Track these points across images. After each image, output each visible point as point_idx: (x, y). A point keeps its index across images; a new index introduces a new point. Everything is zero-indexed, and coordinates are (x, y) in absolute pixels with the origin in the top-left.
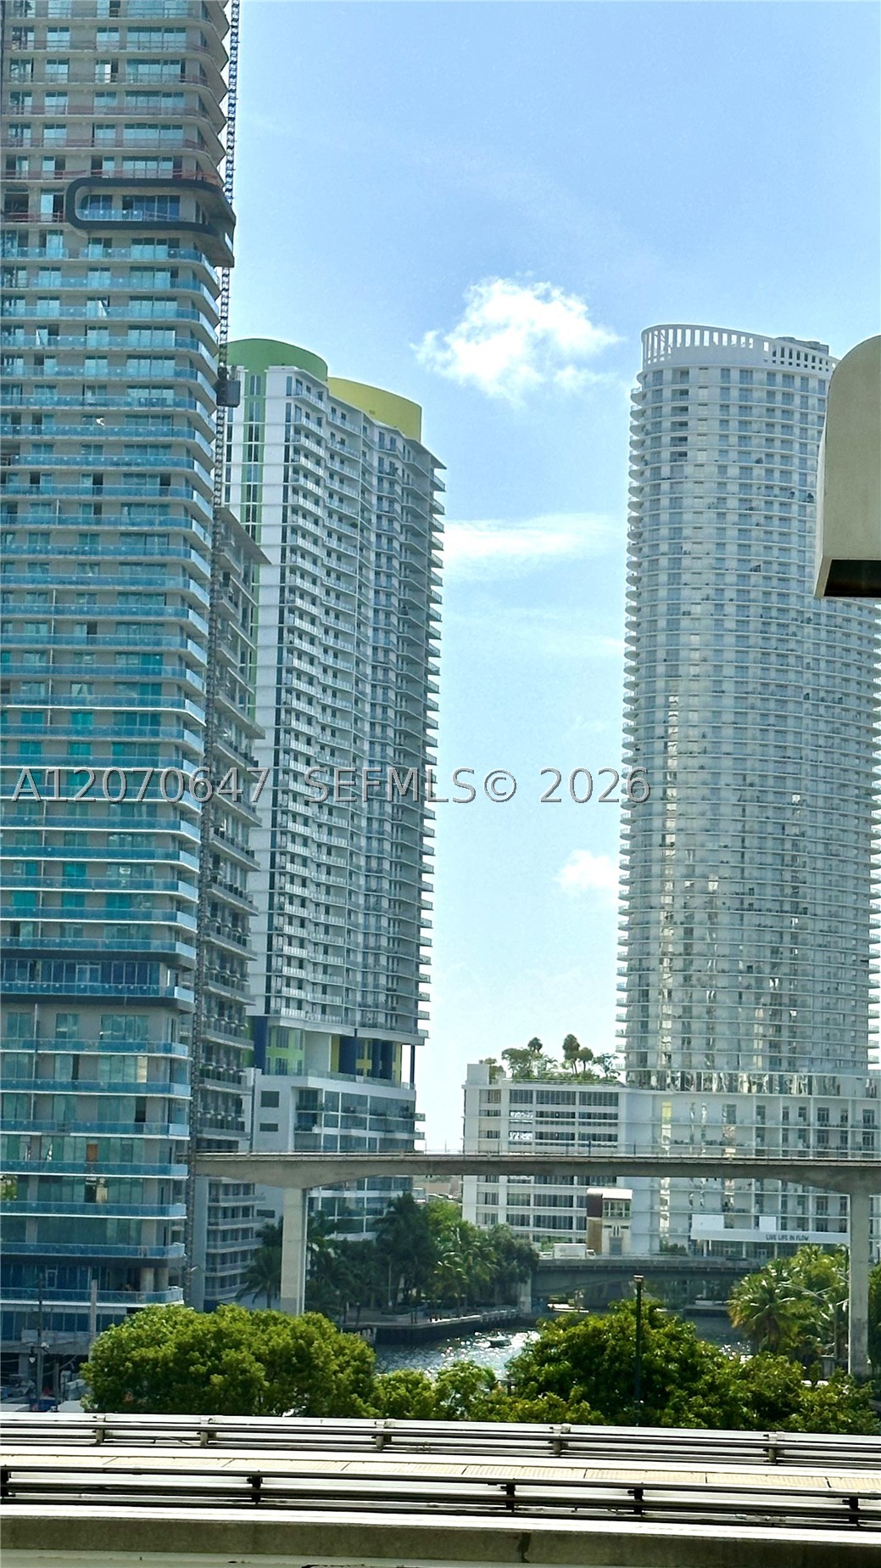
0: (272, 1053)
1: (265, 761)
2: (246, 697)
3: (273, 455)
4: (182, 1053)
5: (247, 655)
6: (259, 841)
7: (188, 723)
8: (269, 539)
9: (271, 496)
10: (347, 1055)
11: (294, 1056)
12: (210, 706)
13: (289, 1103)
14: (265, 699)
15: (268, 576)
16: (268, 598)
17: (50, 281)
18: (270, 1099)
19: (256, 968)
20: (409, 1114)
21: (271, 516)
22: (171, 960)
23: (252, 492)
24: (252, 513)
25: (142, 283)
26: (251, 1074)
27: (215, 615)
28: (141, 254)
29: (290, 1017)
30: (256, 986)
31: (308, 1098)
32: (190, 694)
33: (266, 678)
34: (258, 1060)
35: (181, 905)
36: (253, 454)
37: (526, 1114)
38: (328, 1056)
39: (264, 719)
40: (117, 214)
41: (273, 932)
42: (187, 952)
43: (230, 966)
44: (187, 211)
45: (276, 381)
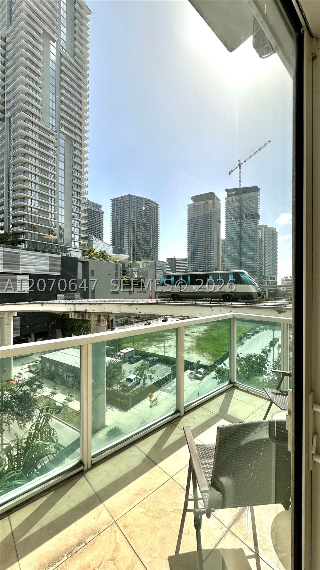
0: (265, 278)
1: (264, 256)
2: (262, 252)
3: (263, 233)
4: (258, 278)
5: (262, 249)
6: (263, 263)
7: (257, 254)
8: (263, 240)
9: (263, 237)
10: (271, 278)
11: (267, 278)
12: (259, 253)
13: (266, 282)
14: (263, 252)
15: (263, 243)
16: (263, 244)
17: (245, 223)
18: (265, 282)
19: (263, 272)
20: (276, 282)
21: (263, 238)
22: (257, 272)
23: (262, 236)
24: (262, 238)
25: (252, 222)
26: (263, 280)
27: (259, 246)
28: (252, 220)
29: (266, 275)
30: (264, 273)
31: (268, 281)
32: (257, 252)
33: (263, 250)
34: (264, 279)
35: (257, 268)
36: (262, 233)
37: (286, 282)
38: (269, 278)
39: (263, 253)
40: (250, 217)
41: (265, 269)
42: (258, 271)
43: (261, 272)
44: (256, 216)
45: (263, 228)
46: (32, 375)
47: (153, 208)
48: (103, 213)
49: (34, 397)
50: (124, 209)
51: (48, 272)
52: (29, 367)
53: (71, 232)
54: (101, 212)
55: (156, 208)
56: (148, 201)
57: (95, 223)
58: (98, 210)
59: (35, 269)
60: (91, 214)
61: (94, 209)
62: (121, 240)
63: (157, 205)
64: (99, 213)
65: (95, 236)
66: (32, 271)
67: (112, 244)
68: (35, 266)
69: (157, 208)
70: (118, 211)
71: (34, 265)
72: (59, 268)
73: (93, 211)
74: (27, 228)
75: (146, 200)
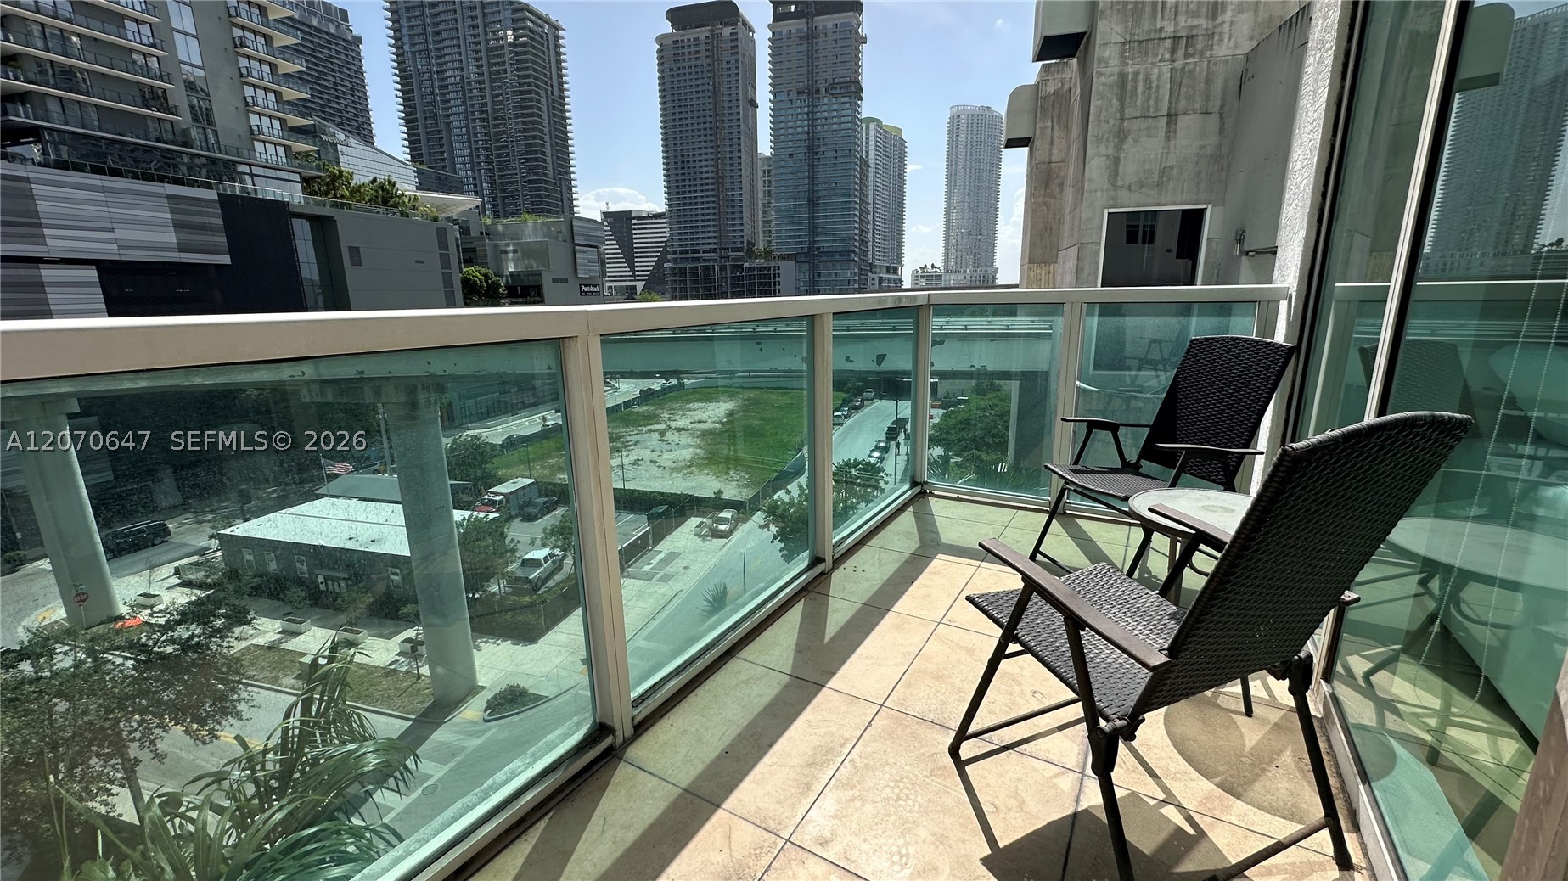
0: (874, 270)
1: (871, 210)
2: (867, 196)
3: (871, 143)
4: (857, 270)
5: (867, 187)
6: (870, 227)
7: (856, 202)
8: (871, 162)
9: (871, 152)
10: (888, 270)
11: (878, 270)
12: (861, 199)
13: (877, 279)
14: (871, 197)
15: (871, 170)
16: (871, 175)
17: (825, 108)
18: (873, 279)
19: (870, 253)
20: (900, 281)
21: (871, 157)
22: (854, 252)
23: (867, 152)
24: (867, 156)
25: (844, 106)
26: (870, 274)
27: (861, 179)
28: (843, 100)
29: (877, 262)
30: (870, 257)
31: (881, 278)
32: (856, 196)
33: (871, 192)
34: (871, 271)
35: (856, 240)
36: (867, 143)
37: (924, 280)
38: (884, 270)
39: (871, 201)
40: (838, 91)
41: (873, 245)
42: (857, 250)
43: (865, 253)
44: (853, 89)
45: (872, 126)
46: (195, 594)
47: (542, 37)
48: (358, 40)
49: (225, 650)
50: (438, 33)
51: (177, 254)
52: (177, 572)
53: (241, 106)
54: (350, 38)
55: (551, 38)
56: (522, 10)
57: (330, 78)
58: (338, 27)
59: (116, 241)
60: (312, 42)
61: (319, 22)
62: (442, 146)
63: (556, 28)
64: (344, 40)
65: (341, 125)
66: (108, 250)
67: (409, 157)
68: (112, 230)
69: (557, 38)
70: (416, 40)
71: (109, 226)
72: (221, 240)
73: (316, 29)
74: (31, 76)
75: (516, 6)
